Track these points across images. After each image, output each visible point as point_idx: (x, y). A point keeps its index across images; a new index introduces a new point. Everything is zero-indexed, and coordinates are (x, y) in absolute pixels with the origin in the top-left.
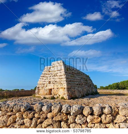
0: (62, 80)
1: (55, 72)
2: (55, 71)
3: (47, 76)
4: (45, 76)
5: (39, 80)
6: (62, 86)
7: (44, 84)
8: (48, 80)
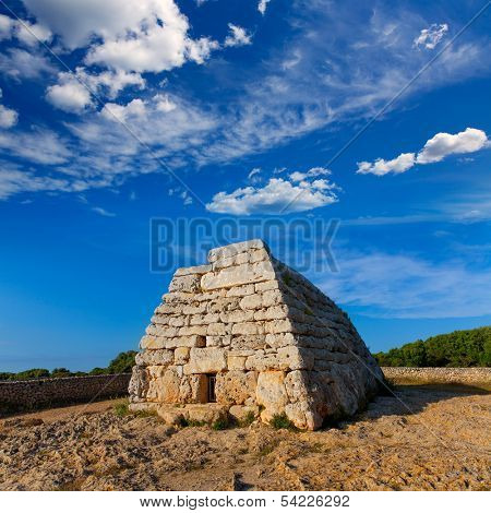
0: (270, 327)
1: (229, 293)
2: (228, 289)
3: (187, 310)
4: (177, 310)
5: (149, 329)
6: (271, 361)
7: (173, 350)
8: (193, 330)
